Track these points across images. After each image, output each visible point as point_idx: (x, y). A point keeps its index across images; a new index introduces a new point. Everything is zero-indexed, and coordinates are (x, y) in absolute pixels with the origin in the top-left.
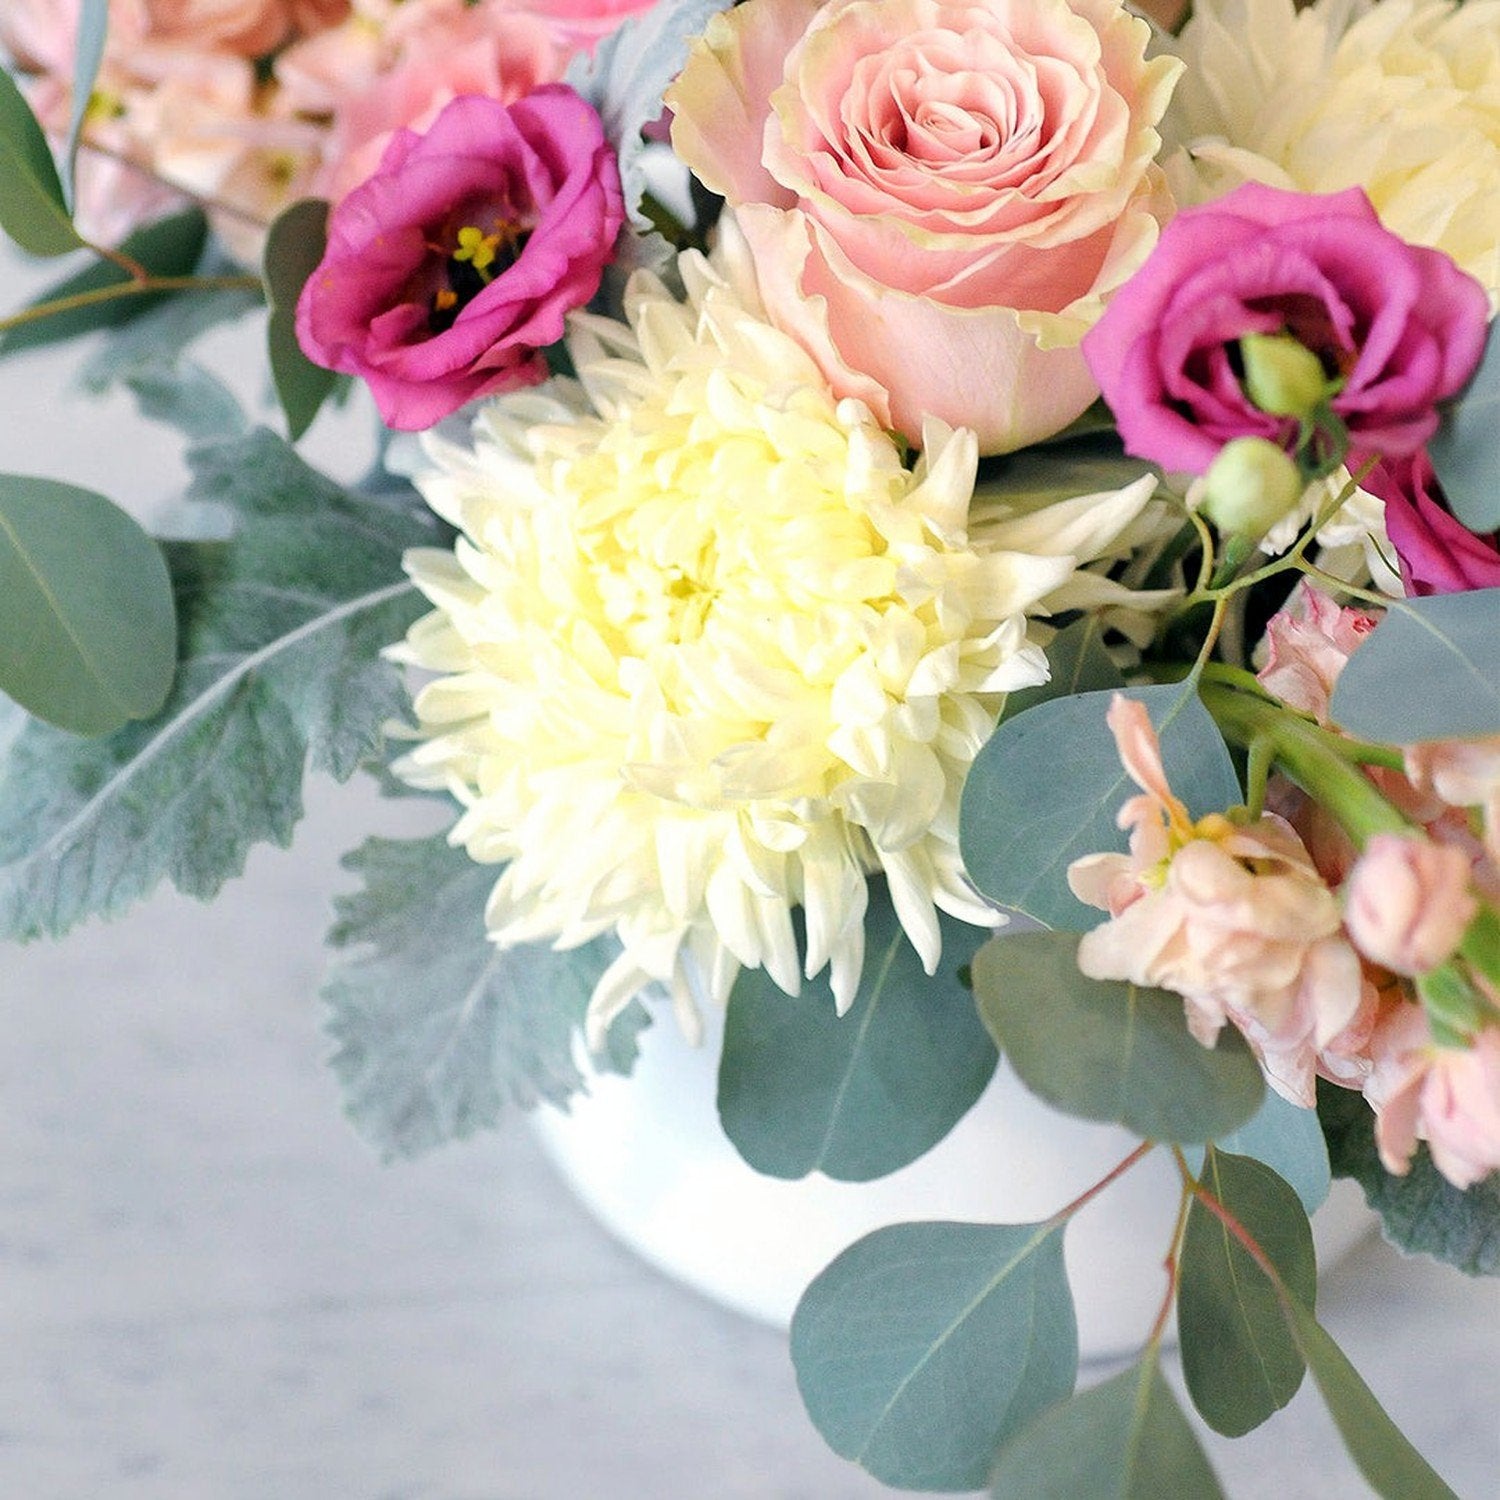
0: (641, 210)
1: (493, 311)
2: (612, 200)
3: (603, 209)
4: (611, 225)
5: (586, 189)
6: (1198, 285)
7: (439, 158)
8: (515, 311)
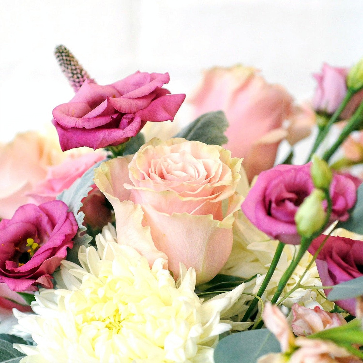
0: (83, 224)
1: (43, 252)
2: (74, 223)
3: (72, 224)
4: (75, 228)
5: (65, 221)
6: (275, 182)
7: (16, 223)
8: (50, 252)
